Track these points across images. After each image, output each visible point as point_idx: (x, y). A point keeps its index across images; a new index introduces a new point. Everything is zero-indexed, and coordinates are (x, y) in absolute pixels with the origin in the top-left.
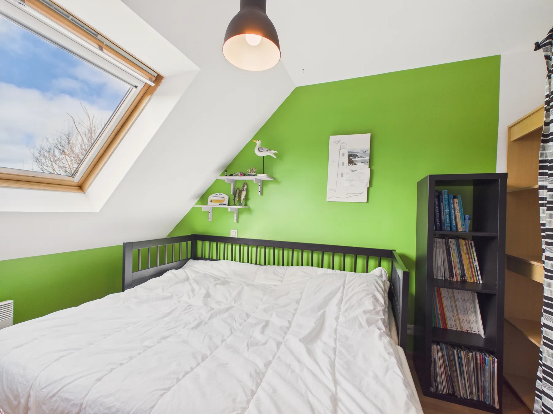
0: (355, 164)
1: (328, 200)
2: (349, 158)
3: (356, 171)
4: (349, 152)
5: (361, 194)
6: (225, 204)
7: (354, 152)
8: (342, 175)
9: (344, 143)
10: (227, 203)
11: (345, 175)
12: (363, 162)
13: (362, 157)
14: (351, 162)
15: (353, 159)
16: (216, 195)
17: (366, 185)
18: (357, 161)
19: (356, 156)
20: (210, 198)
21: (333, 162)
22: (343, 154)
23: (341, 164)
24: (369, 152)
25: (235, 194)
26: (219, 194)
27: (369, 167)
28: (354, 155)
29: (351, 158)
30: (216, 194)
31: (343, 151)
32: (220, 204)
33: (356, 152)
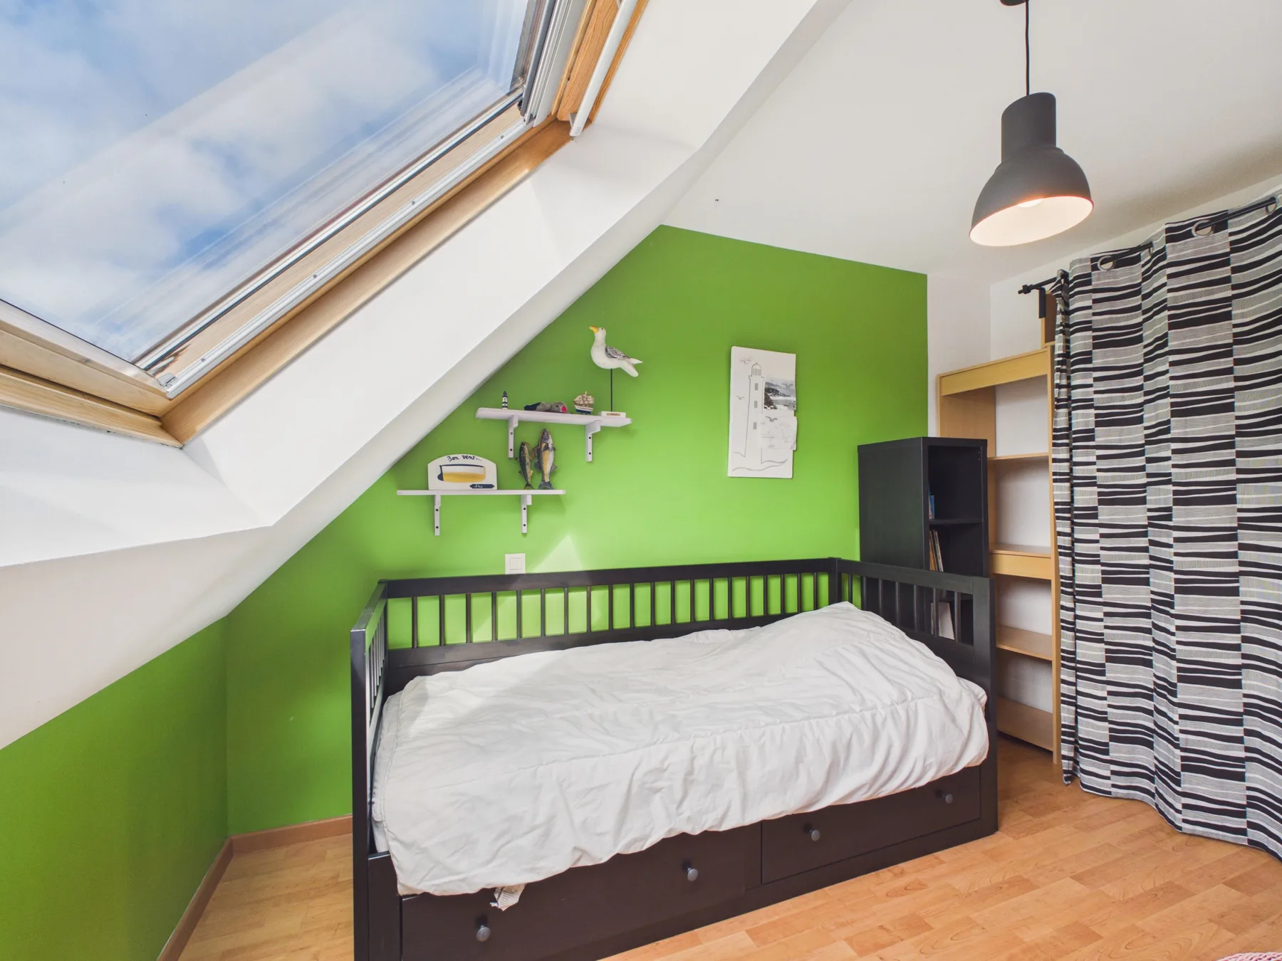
0: (775, 408)
1: (730, 474)
2: (765, 394)
3: (776, 419)
4: (767, 383)
5: (783, 462)
6: (490, 486)
7: (773, 385)
8: (755, 426)
9: (757, 364)
10: (495, 483)
11: (759, 426)
12: (787, 405)
13: (785, 396)
14: (768, 403)
15: (772, 398)
16: (454, 458)
17: (792, 447)
18: (778, 402)
19: (776, 392)
20: (433, 468)
21: (740, 399)
22: (756, 386)
23: (752, 404)
24: (794, 387)
25: (520, 459)
26: (464, 457)
27: (795, 415)
28: (773, 390)
29: (769, 394)
30: (452, 456)
31: (756, 379)
32: (473, 486)
33: (776, 386)
